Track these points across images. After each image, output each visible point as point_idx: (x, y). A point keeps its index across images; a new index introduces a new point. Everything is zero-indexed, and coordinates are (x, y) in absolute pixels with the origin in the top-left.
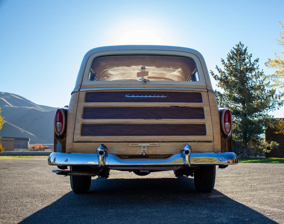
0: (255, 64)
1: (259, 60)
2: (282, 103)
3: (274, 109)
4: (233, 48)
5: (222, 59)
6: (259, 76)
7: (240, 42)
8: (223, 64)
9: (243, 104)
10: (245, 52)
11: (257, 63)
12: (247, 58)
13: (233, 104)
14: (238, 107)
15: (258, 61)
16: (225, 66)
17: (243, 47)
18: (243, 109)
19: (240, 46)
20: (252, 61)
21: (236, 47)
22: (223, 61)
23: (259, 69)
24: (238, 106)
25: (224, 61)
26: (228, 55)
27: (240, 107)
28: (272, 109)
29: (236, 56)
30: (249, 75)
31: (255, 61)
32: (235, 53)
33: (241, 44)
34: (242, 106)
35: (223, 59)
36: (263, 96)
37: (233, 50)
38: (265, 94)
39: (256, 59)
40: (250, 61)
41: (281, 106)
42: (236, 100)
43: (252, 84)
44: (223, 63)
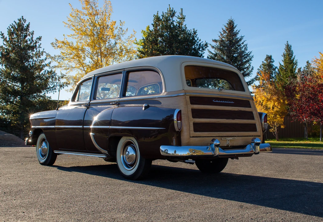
0: (38, 42)
1: (42, 38)
2: (63, 85)
3: (55, 91)
4: (15, 22)
5: (1, 32)
6: (40, 55)
7: (22, 17)
8: (2, 38)
9: (22, 83)
10: (27, 28)
11: (39, 41)
12: (29, 35)
13: (11, 82)
14: (15, 87)
15: (41, 40)
16: (4, 41)
17: (25, 22)
18: (22, 88)
19: (22, 21)
20: (34, 39)
21: (17, 22)
22: (2, 34)
23: (41, 47)
24: (16, 85)
25: (4, 35)
26: (8, 29)
27: (18, 86)
28: (52, 91)
29: (17, 31)
30: (30, 53)
31: (37, 39)
32: (17, 27)
33: (23, 19)
34: (20, 85)
35: (3, 33)
36: (43, 77)
37: (14, 24)
38: (45, 74)
39: (39, 37)
40: (32, 38)
41: (62, 88)
42: (14, 79)
43: (33, 63)
44: (2, 36)
